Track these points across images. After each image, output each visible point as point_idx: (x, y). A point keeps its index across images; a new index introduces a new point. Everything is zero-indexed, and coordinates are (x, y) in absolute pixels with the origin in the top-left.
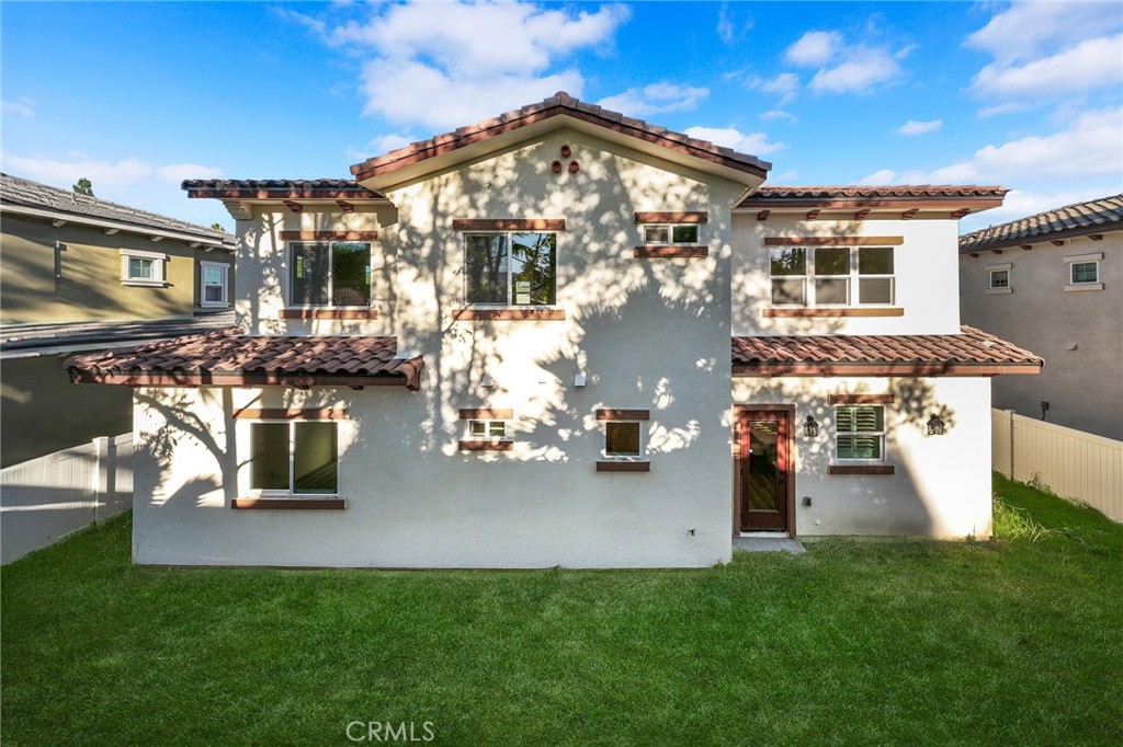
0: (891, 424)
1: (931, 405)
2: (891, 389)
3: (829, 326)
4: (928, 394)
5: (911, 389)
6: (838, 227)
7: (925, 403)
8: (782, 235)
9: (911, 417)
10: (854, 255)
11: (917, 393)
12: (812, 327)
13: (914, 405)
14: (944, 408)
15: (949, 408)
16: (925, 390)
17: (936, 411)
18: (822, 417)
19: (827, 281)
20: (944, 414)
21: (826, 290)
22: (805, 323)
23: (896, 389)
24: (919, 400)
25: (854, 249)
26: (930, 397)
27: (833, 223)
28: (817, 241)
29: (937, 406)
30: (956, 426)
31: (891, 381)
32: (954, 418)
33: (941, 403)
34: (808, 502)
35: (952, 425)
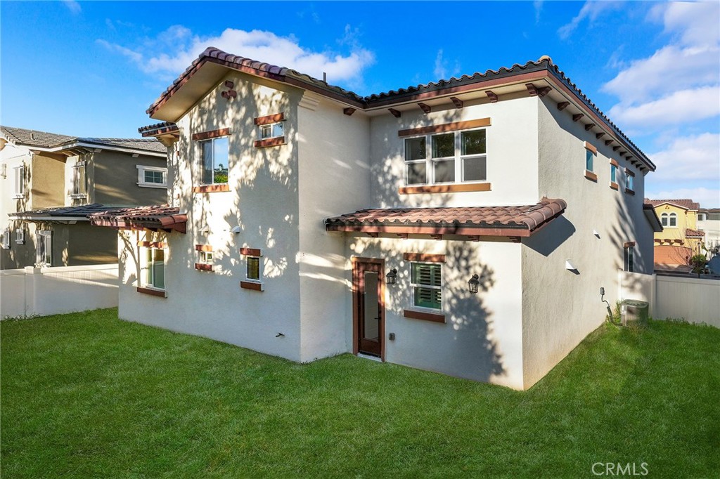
0: (447, 279)
1: (475, 264)
2: (447, 249)
3: (442, 198)
4: (474, 255)
5: (461, 250)
6: (448, 114)
7: (471, 262)
8: (412, 127)
9: (461, 274)
10: (458, 137)
11: (465, 253)
12: (431, 200)
13: (463, 263)
14: (485, 268)
15: (489, 268)
16: (471, 251)
17: (479, 271)
18: (402, 270)
19: (442, 162)
20: (485, 273)
21: (442, 169)
22: (426, 196)
23: (451, 249)
24: (467, 259)
25: (457, 133)
26: (475, 257)
27: (444, 112)
28: (433, 129)
29: (480, 265)
30: (496, 285)
31: (447, 242)
32: (494, 277)
33: (483, 263)
34: (392, 337)
35: (492, 285)
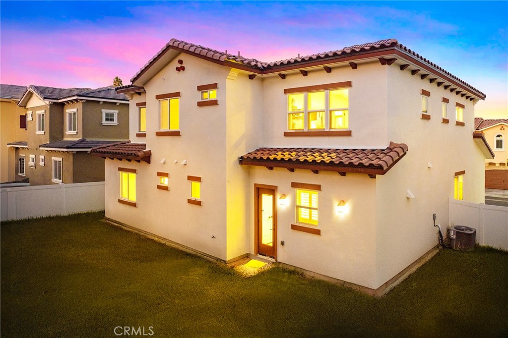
25: (327, 92)
34: (282, 243)
